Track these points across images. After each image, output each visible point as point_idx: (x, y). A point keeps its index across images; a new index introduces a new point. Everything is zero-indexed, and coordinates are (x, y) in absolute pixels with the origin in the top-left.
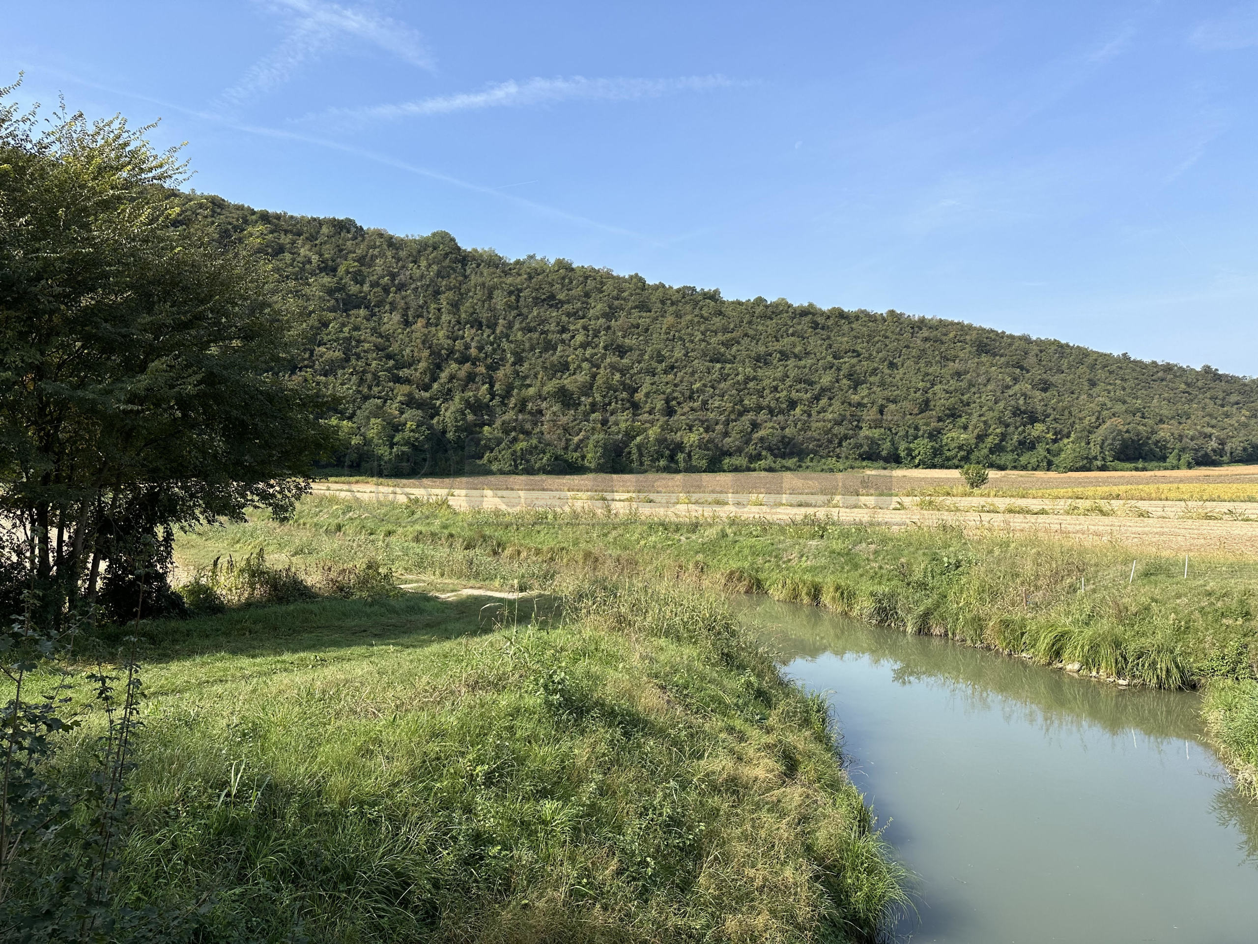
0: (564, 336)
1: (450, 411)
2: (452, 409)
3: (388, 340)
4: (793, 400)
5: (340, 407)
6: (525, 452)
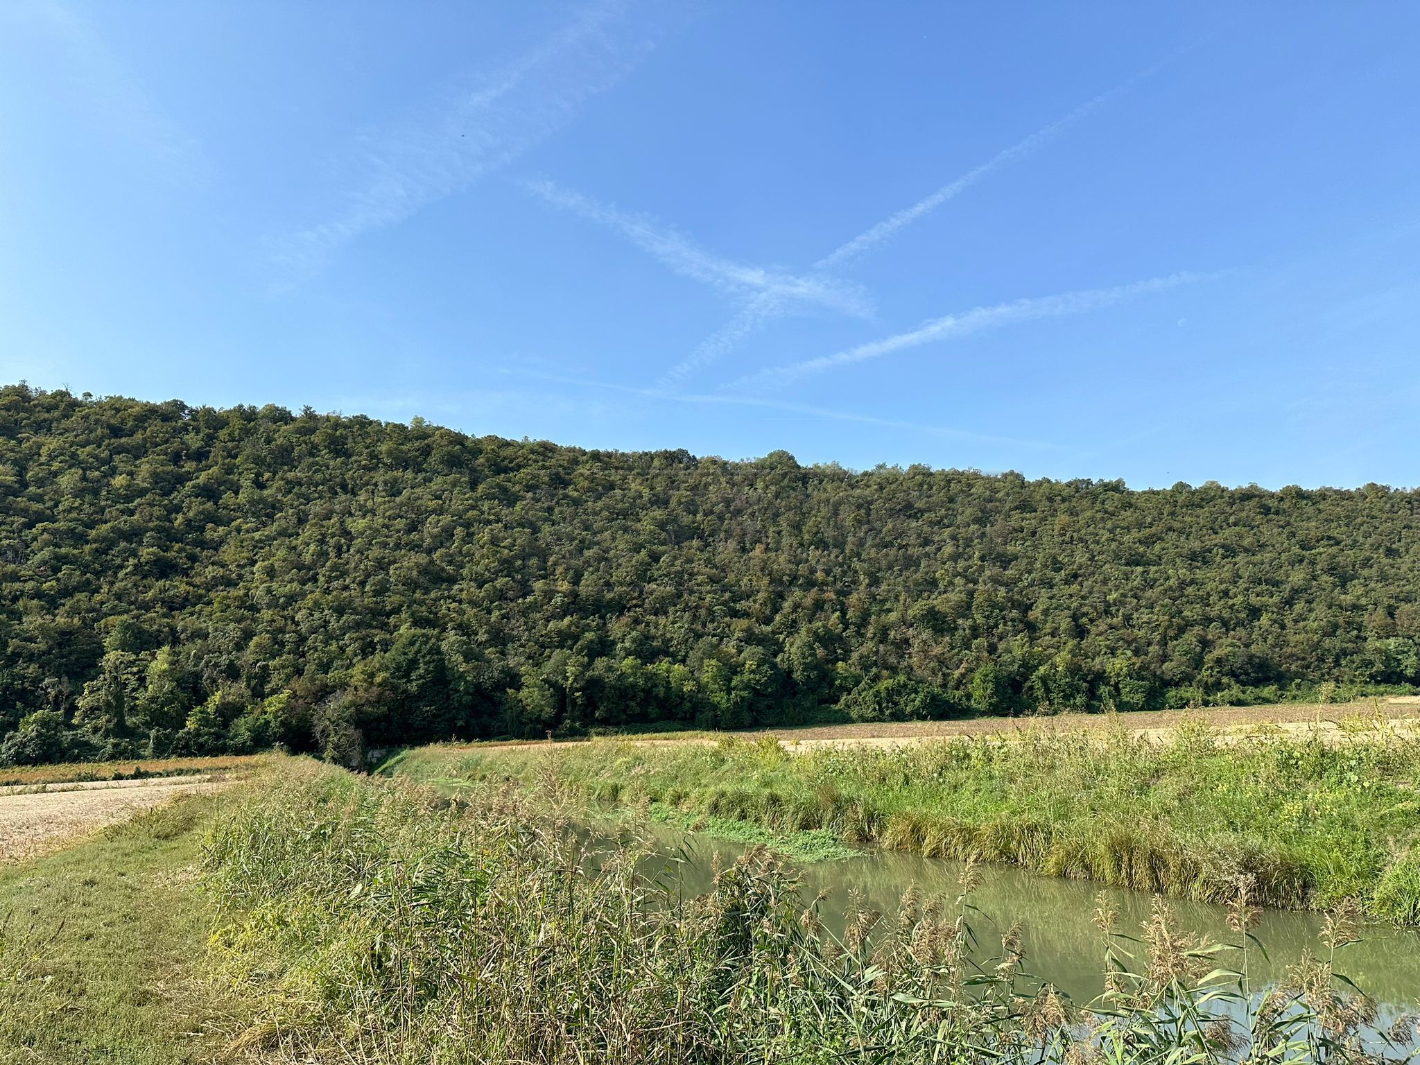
0: (927, 549)
1: (795, 646)
2: (798, 643)
3: (723, 571)
4: (1254, 607)
5: (671, 649)
6: (890, 692)
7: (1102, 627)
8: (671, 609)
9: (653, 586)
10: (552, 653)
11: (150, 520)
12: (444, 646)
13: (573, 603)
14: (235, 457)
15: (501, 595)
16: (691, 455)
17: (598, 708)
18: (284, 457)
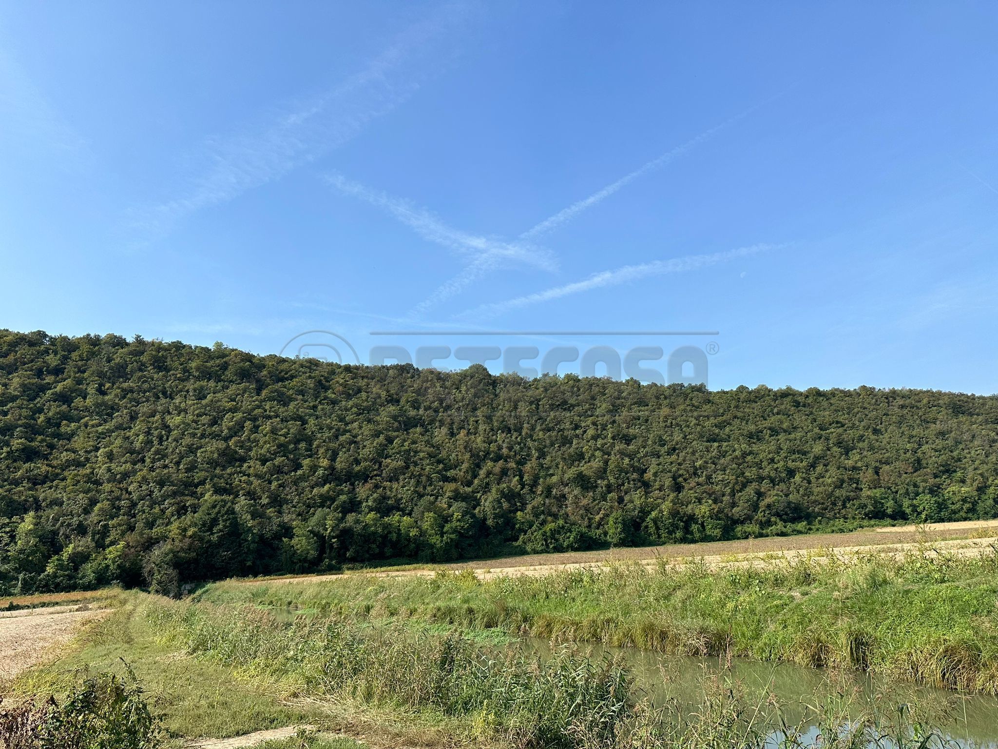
0: (577, 432)
1: (488, 501)
2: (490, 499)
3: (438, 449)
4: (791, 469)
5: (401, 506)
6: (554, 532)
7: (693, 484)
8: (401, 477)
9: (388, 460)
10: (315, 511)
11: (19, 419)
12: (237, 508)
13: (331, 474)
14: (84, 372)
15: (279, 470)
16: (415, 367)
17: (349, 550)
18: (120, 372)
